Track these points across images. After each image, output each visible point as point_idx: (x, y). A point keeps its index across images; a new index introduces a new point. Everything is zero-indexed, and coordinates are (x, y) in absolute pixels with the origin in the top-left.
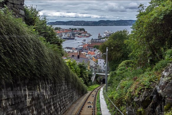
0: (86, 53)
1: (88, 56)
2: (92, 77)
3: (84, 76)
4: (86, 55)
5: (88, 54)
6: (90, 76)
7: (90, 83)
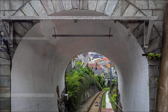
0: (101, 59)
1: (103, 62)
2: (106, 83)
3: (101, 82)
4: (101, 61)
5: (103, 60)
6: (104, 82)
7: (104, 86)
